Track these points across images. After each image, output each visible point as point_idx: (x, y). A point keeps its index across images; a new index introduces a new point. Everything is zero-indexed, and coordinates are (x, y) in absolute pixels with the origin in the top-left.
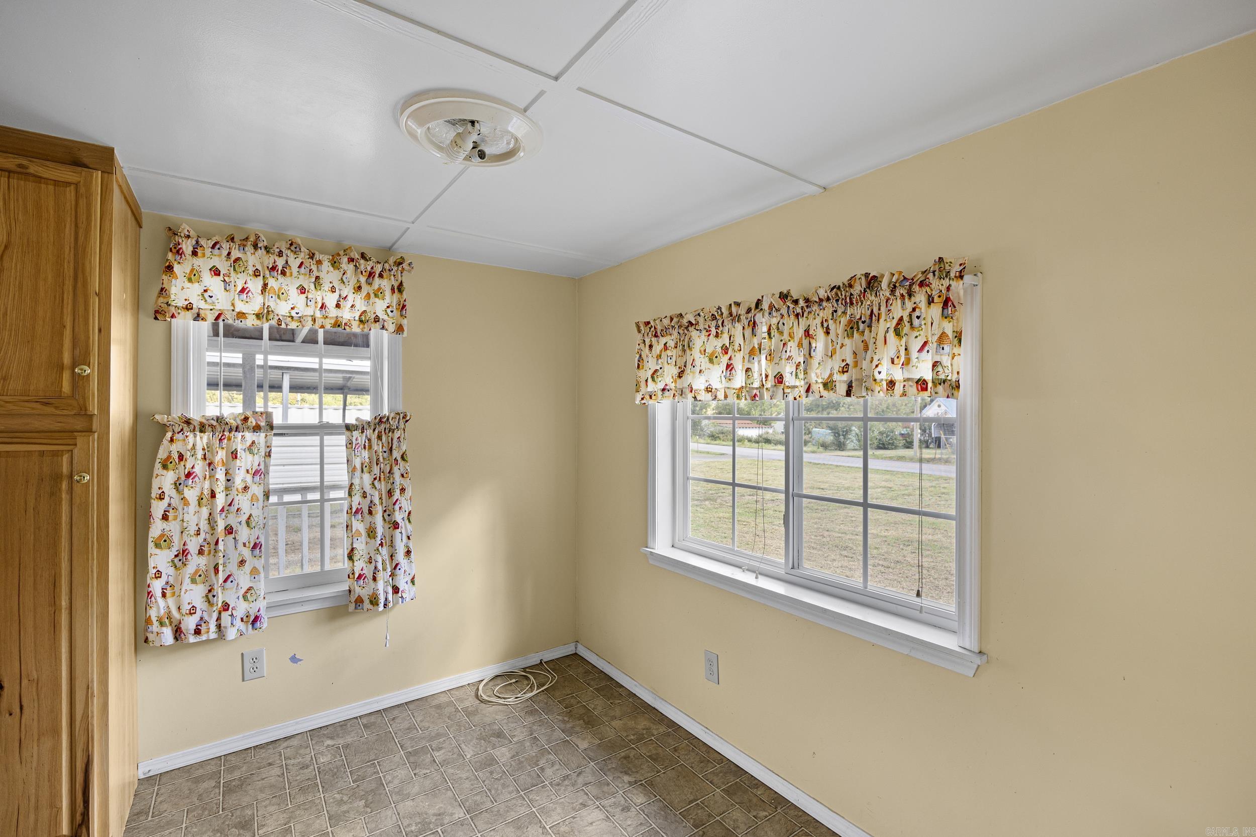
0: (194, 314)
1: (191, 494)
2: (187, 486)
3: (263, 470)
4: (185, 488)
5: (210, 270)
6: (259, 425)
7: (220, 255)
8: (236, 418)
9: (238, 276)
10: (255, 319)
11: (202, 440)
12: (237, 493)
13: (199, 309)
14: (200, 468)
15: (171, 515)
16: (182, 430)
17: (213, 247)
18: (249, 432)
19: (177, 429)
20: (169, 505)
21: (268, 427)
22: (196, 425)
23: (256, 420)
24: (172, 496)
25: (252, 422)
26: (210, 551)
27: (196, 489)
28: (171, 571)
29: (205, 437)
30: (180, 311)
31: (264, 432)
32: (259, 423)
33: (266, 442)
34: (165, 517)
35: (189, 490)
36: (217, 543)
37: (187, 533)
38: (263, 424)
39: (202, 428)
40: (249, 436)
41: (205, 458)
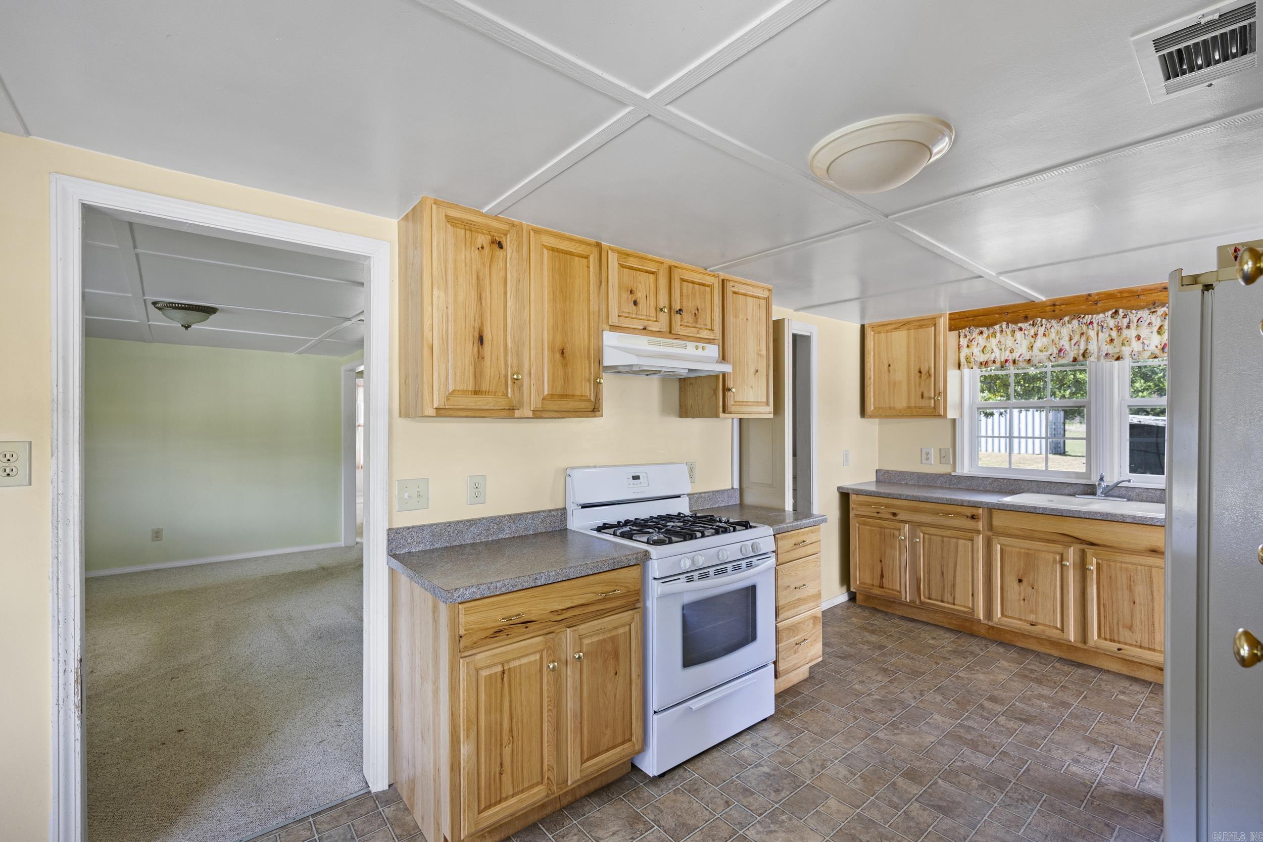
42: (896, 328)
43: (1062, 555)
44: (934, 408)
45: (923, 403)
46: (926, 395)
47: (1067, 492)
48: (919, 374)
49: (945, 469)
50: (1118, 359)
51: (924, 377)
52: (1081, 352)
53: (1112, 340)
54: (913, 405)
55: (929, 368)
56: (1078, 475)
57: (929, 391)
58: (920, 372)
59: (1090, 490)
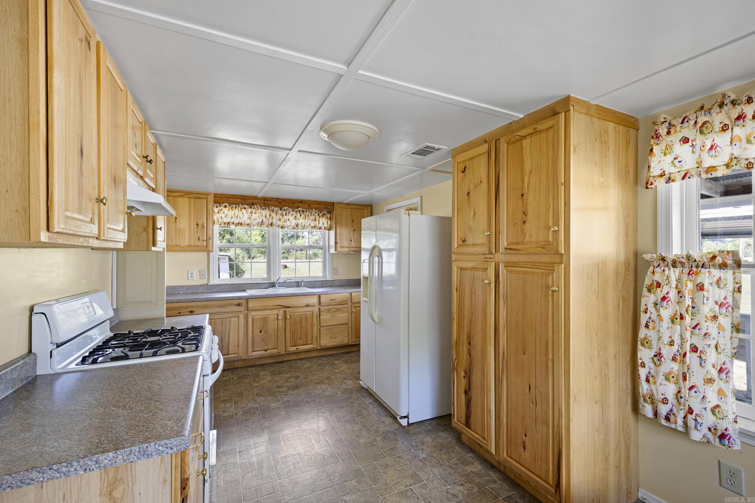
0: (666, 178)
1: (666, 313)
2: (662, 307)
3: (731, 304)
4: (661, 307)
5: (680, 141)
6: (726, 263)
7: (688, 127)
8: (702, 256)
9: (706, 137)
10: (725, 169)
11: (674, 274)
12: (706, 319)
13: (670, 174)
14: (673, 295)
15: (651, 325)
16: (659, 265)
17: (682, 122)
18: (715, 269)
19: (656, 264)
20: (650, 318)
21: (735, 265)
22: (669, 261)
23: (722, 258)
24: (652, 311)
25: (719, 260)
26: (680, 360)
27: (669, 310)
28: (652, 365)
29: (677, 271)
30: (656, 179)
31: (731, 270)
32: (726, 261)
33: (734, 279)
34: (647, 326)
35: (664, 310)
36: (685, 355)
37: (662, 341)
38: (730, 262)
39: (674, 264)
40: (716, 273)
41: (677, 288)
42: (181, 196)
43: (277, 315)
44: (206, 246)
45: (200, 243)
46: (201, 239)
47: (263, 287)
48: (196, 226)
49: (205, 282)
50: (282, 227)
51: (200, 228)
52: (270, 223)
53: (280, 219)
54: (192, 244)
55: (203, 223)
56: (264, 279)
57: (203, 236)
58: (197, 225)
59: (273, 285)
